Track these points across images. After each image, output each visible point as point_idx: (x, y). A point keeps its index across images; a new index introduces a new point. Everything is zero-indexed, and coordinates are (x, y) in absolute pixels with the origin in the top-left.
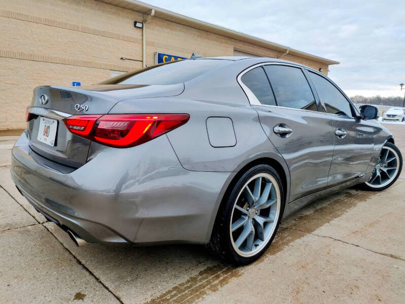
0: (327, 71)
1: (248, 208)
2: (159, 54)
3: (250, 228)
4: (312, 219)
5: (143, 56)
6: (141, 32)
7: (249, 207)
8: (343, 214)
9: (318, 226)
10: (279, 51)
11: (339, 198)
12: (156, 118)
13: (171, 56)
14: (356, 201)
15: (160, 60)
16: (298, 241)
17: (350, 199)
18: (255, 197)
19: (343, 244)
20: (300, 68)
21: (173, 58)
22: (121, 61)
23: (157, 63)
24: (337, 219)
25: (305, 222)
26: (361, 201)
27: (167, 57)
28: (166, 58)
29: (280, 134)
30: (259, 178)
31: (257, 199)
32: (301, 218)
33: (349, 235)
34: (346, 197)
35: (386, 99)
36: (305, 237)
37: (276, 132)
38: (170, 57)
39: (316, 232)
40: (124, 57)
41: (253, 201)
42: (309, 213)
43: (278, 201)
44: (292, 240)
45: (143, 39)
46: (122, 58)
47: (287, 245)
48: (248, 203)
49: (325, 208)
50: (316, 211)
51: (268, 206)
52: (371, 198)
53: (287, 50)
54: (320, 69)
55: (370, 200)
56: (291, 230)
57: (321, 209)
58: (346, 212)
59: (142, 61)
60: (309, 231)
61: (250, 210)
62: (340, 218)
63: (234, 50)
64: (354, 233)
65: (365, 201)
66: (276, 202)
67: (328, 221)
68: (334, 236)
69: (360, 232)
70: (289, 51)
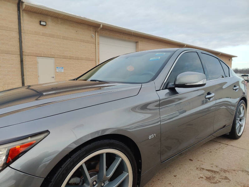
35: (241, 70)
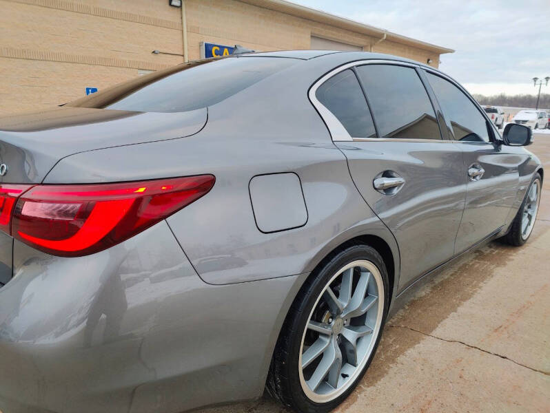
0: (438, 62)
1: (331, 320)
2: (206, 45)
3: (334, 353)
4: (431, 305)
5: (183, 48)
6: (179, 12)
7: (332, 318)
8: (475, 291)
9: (440, 319)
10: (372, 37)
11: (466, 262)
12: (142, 190)
13: (224, 47)
14: (492, 267)
15: (208, 53)
16: (411, 352)
17: (482, 262)
18: (342, 303)
19: (482, 355)
20: (414, 68)
21: (226, 50)
22: (153, 56)
23: (203, 58)
24: (467, 303)
25: (420, 311)
26: (498, 265)
27: (218, 48)
28: (216, 50)
29: (385, 190)
30: (348, 270)
31: (345, 305)
32: (413, 303)
33: (489, 336)
34: (475, 259)
36: (421, 345)
37: (377, 187)
38: (222, 48)
39: (438, 332)
40: (158, 49)
41: (338, 309)
42: (423, 293)
43: (380, 299)
44: (402, 351)
45: (182, 24)
46: (154, 52)
47: (393, 361)
48: (331, 311)
49: (447, 281)
50: (434, 288)
51: (363, 311)
52: (513, 260)
53: (383, 34)
54: (429, 60)
55: (511, 262)
56: (399, 329)
57: (441, 284)
58: (480, 288)
59: (183, 56)
60: (427, 330)
61: (333, 323)
62: (471, 300)
63: (312, 36)
64: (496, 330)
65: (505, 264)
66: (377, 300)
67: (454, 308)
68: (465, 341)
69: (505, 328)
70: (387, 36)
